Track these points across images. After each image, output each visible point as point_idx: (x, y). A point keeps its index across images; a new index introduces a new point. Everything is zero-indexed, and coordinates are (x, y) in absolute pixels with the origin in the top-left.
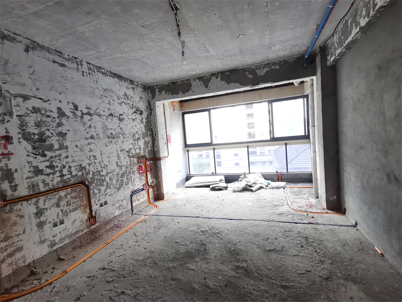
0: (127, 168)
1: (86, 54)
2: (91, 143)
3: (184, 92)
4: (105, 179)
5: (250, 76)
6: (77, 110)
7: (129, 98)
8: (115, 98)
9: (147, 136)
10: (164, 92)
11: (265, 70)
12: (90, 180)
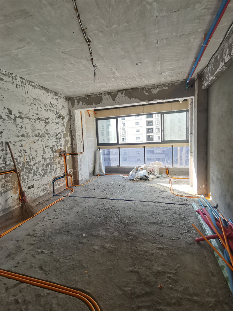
0: (51, 160)
1: (19, 71)
2: (22, 140)
3: (96, 104)
4: (33, 168)
5: (147, 94)
6: (11, 114)
7: (54, 106)
8: (42, 106)
9: (67, 136)
10: (81, 103)
11: (158, 90)
12: (20, 168)
